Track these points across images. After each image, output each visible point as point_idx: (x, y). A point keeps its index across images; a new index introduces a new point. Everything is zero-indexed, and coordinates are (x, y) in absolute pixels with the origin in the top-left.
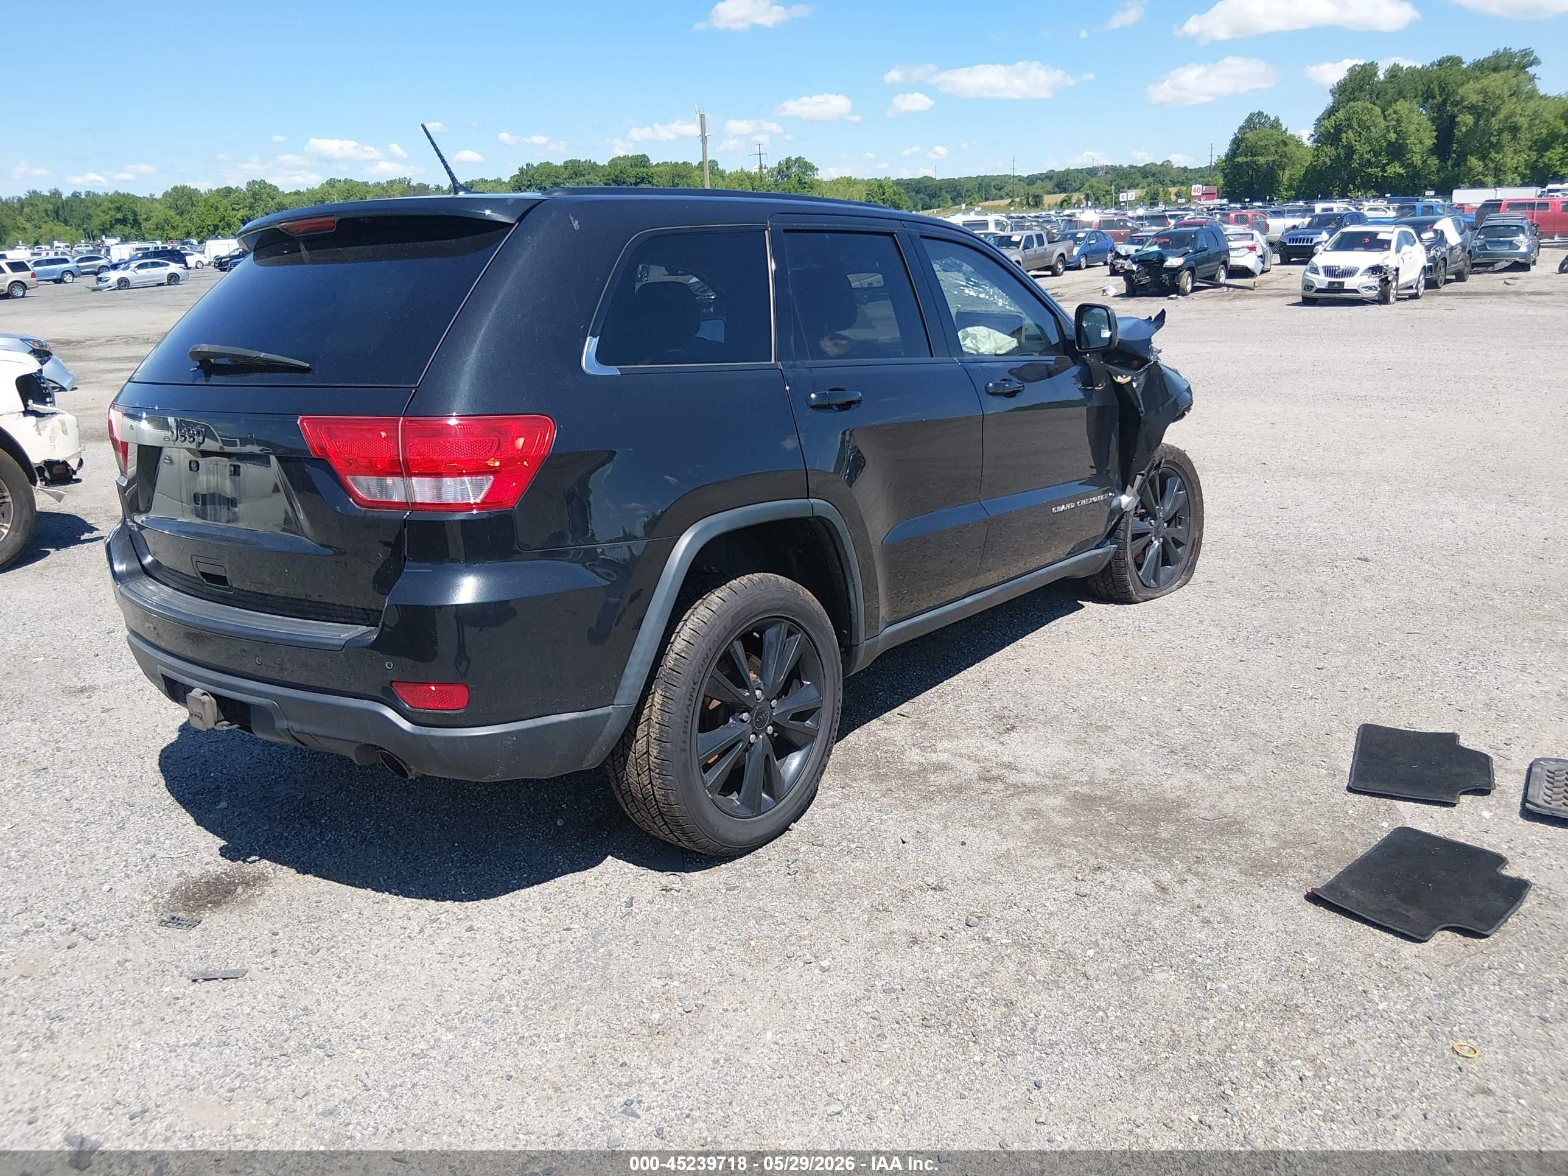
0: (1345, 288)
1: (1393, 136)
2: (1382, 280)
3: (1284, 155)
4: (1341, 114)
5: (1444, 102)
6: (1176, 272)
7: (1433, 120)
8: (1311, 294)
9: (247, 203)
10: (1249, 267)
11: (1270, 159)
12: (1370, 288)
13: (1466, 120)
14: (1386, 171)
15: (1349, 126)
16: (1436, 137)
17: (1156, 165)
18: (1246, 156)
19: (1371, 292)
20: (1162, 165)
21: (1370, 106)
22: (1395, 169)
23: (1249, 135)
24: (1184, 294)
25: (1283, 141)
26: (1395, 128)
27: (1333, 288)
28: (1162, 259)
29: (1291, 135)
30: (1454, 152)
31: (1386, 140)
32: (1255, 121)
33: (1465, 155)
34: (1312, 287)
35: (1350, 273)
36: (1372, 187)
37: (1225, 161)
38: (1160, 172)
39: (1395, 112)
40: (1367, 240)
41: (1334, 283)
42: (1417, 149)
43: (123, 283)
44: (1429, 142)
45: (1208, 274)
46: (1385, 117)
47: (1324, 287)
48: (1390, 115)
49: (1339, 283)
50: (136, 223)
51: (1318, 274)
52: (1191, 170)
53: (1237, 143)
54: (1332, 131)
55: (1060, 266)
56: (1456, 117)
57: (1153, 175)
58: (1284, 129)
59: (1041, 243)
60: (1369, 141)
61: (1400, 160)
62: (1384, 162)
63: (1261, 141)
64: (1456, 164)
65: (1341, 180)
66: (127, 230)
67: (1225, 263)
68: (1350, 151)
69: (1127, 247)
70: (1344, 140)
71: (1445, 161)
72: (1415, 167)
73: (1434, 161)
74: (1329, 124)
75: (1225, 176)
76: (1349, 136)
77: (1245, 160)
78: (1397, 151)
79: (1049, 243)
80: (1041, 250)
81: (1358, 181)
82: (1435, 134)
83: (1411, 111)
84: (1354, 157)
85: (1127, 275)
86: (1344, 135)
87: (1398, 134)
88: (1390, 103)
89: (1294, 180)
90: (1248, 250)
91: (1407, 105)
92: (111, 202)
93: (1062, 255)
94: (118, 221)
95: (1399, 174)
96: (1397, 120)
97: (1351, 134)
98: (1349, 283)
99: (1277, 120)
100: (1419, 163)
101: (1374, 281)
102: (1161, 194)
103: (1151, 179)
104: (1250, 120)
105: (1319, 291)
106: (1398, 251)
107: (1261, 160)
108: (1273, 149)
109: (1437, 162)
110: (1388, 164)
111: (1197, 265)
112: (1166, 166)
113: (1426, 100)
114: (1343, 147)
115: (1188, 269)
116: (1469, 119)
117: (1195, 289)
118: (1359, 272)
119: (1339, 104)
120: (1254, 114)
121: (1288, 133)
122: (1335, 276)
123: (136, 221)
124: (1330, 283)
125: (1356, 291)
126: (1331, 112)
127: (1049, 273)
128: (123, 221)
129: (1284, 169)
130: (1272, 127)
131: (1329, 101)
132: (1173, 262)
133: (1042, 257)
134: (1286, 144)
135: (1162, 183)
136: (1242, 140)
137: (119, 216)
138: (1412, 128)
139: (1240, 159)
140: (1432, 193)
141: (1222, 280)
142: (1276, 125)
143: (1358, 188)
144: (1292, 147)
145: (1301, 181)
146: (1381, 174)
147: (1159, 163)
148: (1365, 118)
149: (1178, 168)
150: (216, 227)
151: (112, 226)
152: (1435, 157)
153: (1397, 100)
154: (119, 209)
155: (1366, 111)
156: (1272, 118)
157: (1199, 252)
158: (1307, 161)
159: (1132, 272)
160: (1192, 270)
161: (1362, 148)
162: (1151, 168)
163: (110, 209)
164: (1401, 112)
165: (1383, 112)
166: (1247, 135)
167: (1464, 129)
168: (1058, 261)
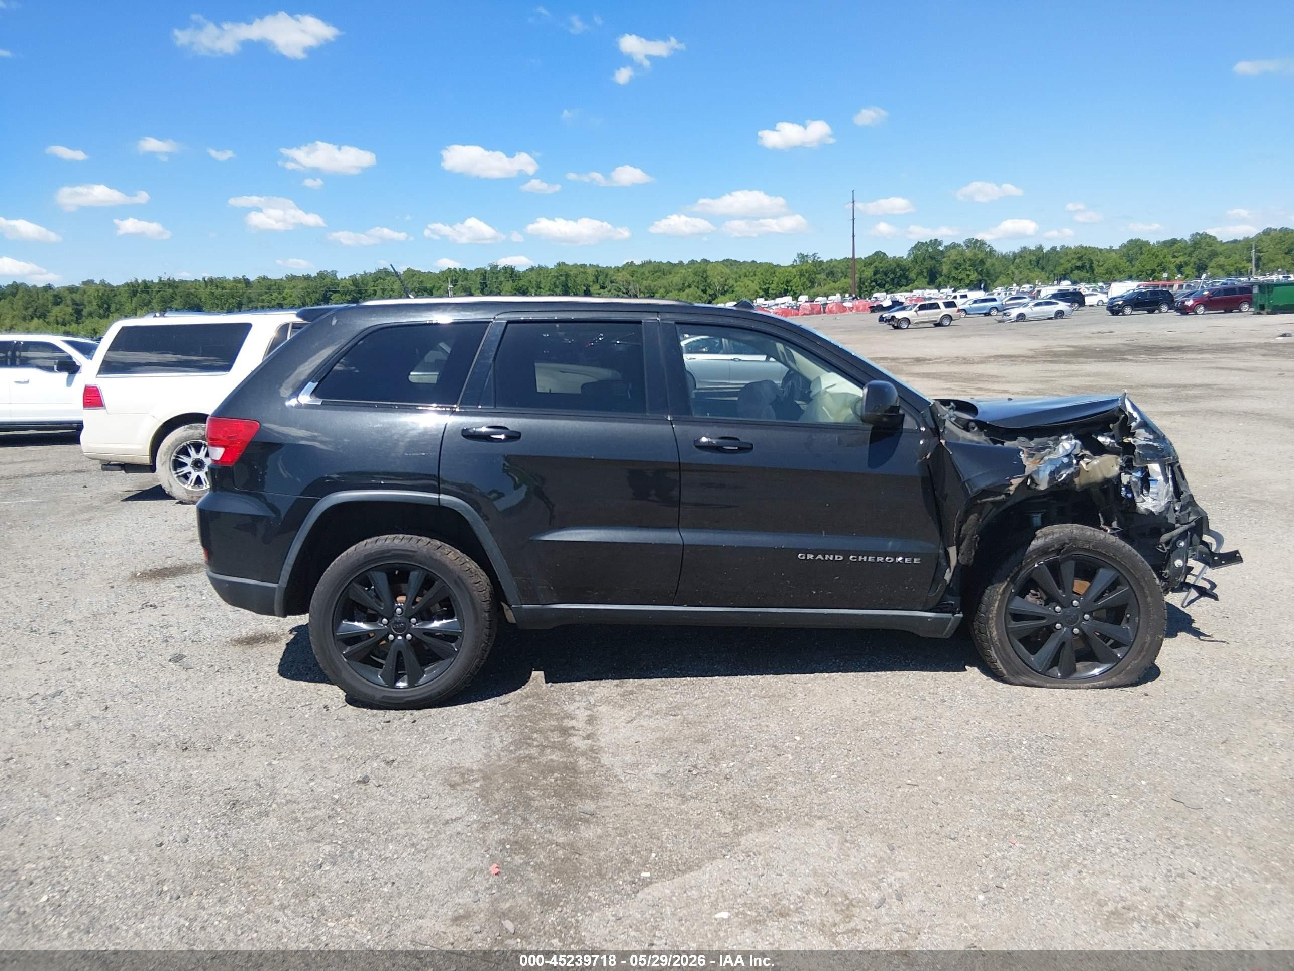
9: (1187, 251)
43: (1021, 317)
50: (1091, 269)
66: (1083, 274)
92: (1075, 253)
94: (1077, 268)
123: (1091, 267)
128: (1080, 268)
137: (1079, 264)
150: (1154, 271)
151: (1071, 272)
154: (1080, 259)
163: (1073, 259)
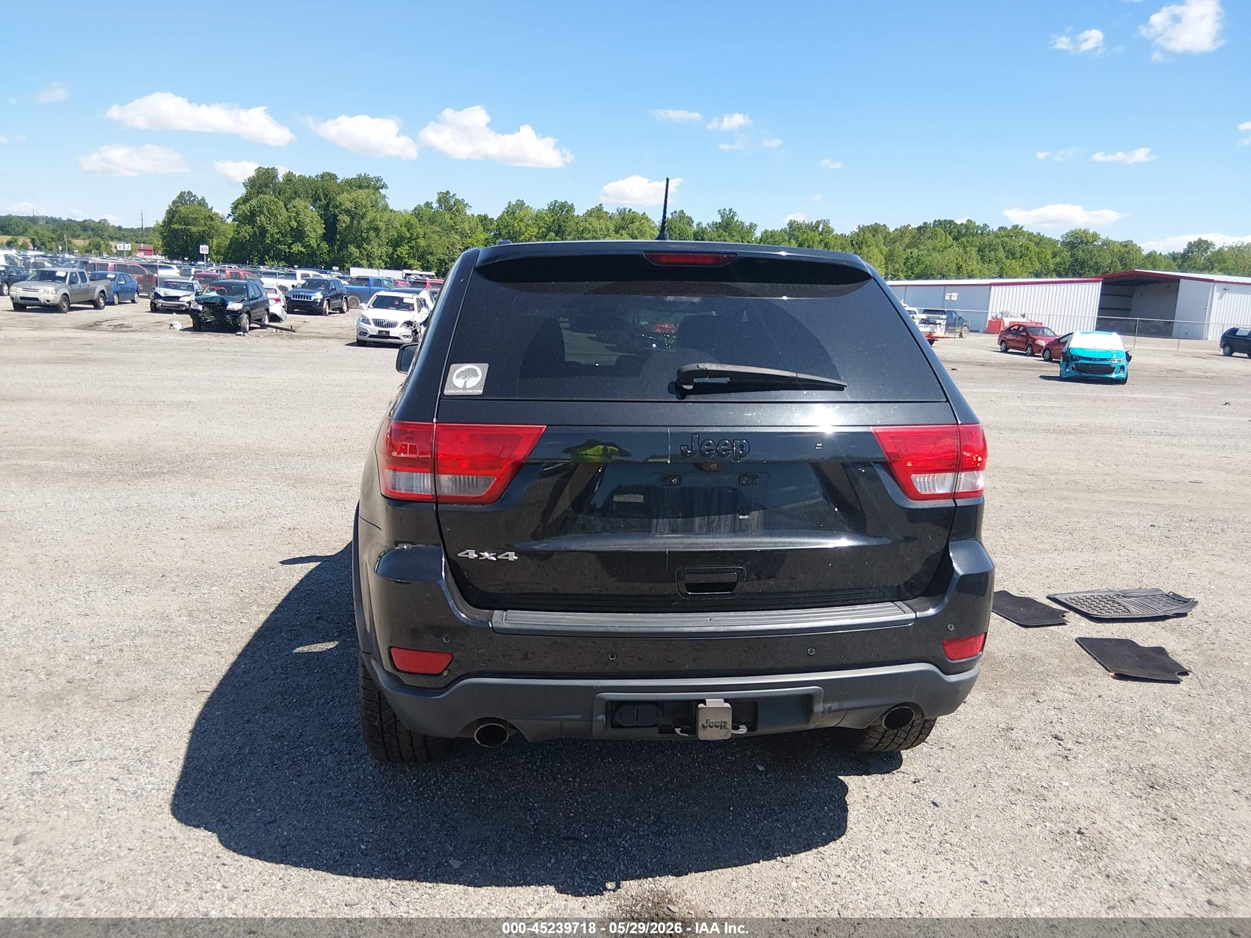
0: (391, 335)
1: (294, 224)
2: (413, 331)
3: (212, 228)
4: (254, 202)
5: (328, 204)
6: (236, 314)
7: (321, 216)
8: (366, 338)
10: (277, 314)
11: (201, 229)
12: (407, 337)
13: (345, 219)
14: (292, 249)
15: (261, 212)
16: (325, 228)
17: (94, 222)
18: (180, 224)
19: (408, 339)
20: (100, 222)
21: (275, 200)
22: (297, 248)
23: (182, 209)
24: (245, 331)
25: (209, 216)
26: (295, 217)
27: (380, 335)
28: (225, 304)
29: (215, 213)
30: (338, 240)
31: (290, 226)
32: (183, 198)
33: (347, 244)
34: (366, 333)
35: (392, 325)
36: (283, 259)
37: (163, 226)
38: (98, 227)
39: (294, 207)
40: (397, 303)
41: (382, 331)
42: (313, 235)
44: (321, 231)
45: (258, 318)
46: (287, 210)
47: (375, 334)
48: (290, 208)
49: (386, 332)
51: (370, 324)
52: (125, 229)
53: (172, 214)
54: (248, 214)
55: (102, 301)
56: (337, 216)
57: (93, 230)
58: (209, 207)
59: (84, 280)
60: (276, 224)
61: (301, 242)
62: (290, 242)
63: (192, 214)
64: (340, 250)
65: (259, 251)
67: (267, 310)
68: (263, 231)
69: (165, 290)
70: (258, 222)
71: (331, 245)
72: (312, 248)
73: (325, 246)
74: (245, 208)
75: (164, 238)
76: (261, 219)
77: (180, 227)
78: (298, 234)
79: (91, 280)
80: (84, 286)
81: (272, 253)
82: (324, 226)
83: (306, 207)
84: (267, 236)
85: (193, 313)
86: (258, 218)
87: (298, 223)
88: (290, 199)
89: (221, 247)
90: (275, 302)
91: (303, 203)
93: (102, 291)
95: (301, 252)
96: (296, 213)
97: (263, 219)
98: (393, 332)
99: (203, 199)
100: (315, 246)
101: (408, 331)
102: (103, 246)
103: (90, 233)
104: (181, 196)
105: (371, 336)
106: (419, 311)
107: (194, 229)
108: (202, 222)
109: (327, 246)
110: (292, 243)
111: (252, 309)
112: (103, 224)
113: (315, 201)
114: (258, 227)
115: (246, 313)
116: (347, 219)
117: (251, 328)
118: (399, 325)
119: (250, 194)
120: (185, 193)
121: (214, 211)
122: (383, 326)
124: (380, 332)
125: (398, 338)
126: (245, 200)
127: (92, 306)
129: (212, 238)
130: (200, 204)
131: (242, 192)
132: (234, 306)
133: (87, 291)
134: (212, 219)
135: (101, 237)
136: (176, 212)
138: (308, 220)
139: (176, 226)
140: (337, 268)
141: (267, 322)
142: (202, 203)
143: (272, 259)
144: (217, 222)
145: (227, 249)
146: (288, 250)
147: (97, 221)
148: (272, 208)
149: (113, 226)
152: (325, 243)
153: (295, 198)
155: (272, 203)
156: (200, 198)
157: (252, 299)
158: (230, 234)
159: (199, 311)
160: (248, 313)
161: (272, 229)
162: (89, 224)
164: (299, 207)
165: (285, 206)
166: (180, 209)
167: (344, 225)
168: (99, 296)
